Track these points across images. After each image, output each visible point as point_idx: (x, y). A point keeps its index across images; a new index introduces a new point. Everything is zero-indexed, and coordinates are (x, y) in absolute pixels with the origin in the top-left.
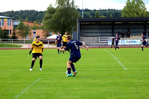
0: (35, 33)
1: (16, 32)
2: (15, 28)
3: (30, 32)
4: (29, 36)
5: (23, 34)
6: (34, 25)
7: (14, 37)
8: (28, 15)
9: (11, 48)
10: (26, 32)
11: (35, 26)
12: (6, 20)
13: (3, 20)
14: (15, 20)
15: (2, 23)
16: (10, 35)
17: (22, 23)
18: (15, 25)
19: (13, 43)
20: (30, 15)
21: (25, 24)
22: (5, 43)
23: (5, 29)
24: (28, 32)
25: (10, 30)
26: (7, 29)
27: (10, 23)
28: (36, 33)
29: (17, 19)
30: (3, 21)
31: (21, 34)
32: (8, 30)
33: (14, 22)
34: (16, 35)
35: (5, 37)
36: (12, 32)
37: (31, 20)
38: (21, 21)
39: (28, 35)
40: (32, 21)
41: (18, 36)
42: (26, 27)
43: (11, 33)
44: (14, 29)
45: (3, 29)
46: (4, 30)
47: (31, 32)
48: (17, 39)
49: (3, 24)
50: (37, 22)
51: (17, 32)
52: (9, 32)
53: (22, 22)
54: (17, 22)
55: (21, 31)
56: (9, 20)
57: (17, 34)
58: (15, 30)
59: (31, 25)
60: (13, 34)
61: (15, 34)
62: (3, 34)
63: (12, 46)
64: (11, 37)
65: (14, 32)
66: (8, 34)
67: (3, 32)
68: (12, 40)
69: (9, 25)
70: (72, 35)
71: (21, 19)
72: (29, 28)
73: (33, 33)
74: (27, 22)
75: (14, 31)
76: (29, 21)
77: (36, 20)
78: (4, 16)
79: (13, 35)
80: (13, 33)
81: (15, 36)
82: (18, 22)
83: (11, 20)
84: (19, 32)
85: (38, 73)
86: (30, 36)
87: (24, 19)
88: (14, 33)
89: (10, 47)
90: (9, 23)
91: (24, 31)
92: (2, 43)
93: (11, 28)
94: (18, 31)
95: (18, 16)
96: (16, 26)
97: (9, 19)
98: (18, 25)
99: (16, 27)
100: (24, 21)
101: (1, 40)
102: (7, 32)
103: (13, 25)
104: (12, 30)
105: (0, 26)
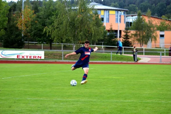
0: (162, 36)
1: (130, 35)
2: (128, 27)
3: (154, 34)
4: (153, 42)
5: (141, 38)
6: (161, 23)
7: (127, 44)
8: (152, 4)
9: (120, 62)
10: (148, 35)
11: (163, 25)
12: (113, 12)
13: (109, 12)
14: (129, 14)
15: (106, 18)
17: (142, 19)
18: (128, 22)
19: (125, 53)
20: (155, 5)
21: (147, 20)
22: (110, 53)
23: (111, 28)
24: (151, 35)
25: (120, 31)
26: (114, 28)
27: (120, 19)
28: (165, 36)
29: (132, 12)
30: (109, 15)
31: (139, 38)
32: (116, 31)
33: (127, 16)
34: (130, 40)
35: (112, 43)
36: (123, 34)
37: (157, 13)
38: (139, 15)
39: (151, 40)
40: (159, 16)
41: (134, 41)
42: (148, 26)
43: (122, 36)
44: (127, 29)
45: (108, 28)
46: (109, 31)
47: (157, 35)
49: (108, 20)
50: (167, 18)
52: (117, 34)
53: (141, 17)
54: (131, 17)
55: (138, 33)
57: (132, 37)
58: (128, 31)
59: (156, 22)
60: (124, 38)
61: (128, 39)
62: (106, 38)
63: (122, 58)
65: (126, 34)
66: (116, 37)
67: (108, 34)
69: (118, 23)
71: (140, 11)
72: (154, 27)
73: (159, 36)
74: (149, 17)
75: (127, 32)
76: (153, 15)
77: (166, 15)
78: (109, 5)
79: (124, 40)
80: (125, 36)
81: (128, 41)
82: (133, 17)
83: (123, 13)
84: (136, 35)
85: (165, 107)
86: (155, 42)
87: (144, 12)
88: (127, 37)
89: (118, 60)
90: (119, 18)
91: (144, 33)
92: (105, 52)
93: (121, 26)
94: (133, 32)
95: (135, 6)
96: (131, 23)
97: (119, 12)
98: (134, 22)
99: (130, 25)
100: (145, 15)
101: (103, 48)
102: (115, 33)
103: (124, 22)
104: (123, 31)
105: (103, 23)
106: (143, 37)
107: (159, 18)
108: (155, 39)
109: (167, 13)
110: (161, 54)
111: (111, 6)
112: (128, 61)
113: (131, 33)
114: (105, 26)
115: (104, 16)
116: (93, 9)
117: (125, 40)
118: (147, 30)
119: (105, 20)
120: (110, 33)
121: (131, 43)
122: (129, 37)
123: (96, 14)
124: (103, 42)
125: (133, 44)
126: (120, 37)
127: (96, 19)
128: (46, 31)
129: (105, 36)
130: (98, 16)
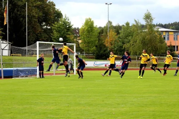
12: (172, 33)
13: (169, 33)
15: (167, 37)
23: (171, 45)
25: (177, 46)
26: (173, 44)
27: (177, 38)
30: (169, 35)
32: (174, 47)
45: (168, 44)
46: (169, 46)
49: (168, 39)
56: (175, 34)
66: (174, 50)
67: (168, 48)
69: (175, 40)
78: (169, 28)
97: (176, 33)
105: (165, 41)
111: (170, 28)
115: (165, 36)
116: (158, 31)
120: (170, 48)
123: (160, 34)
126: (177, 50)
127: (160, 38)
128: (125, 47)
130: (161, 36)
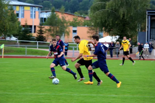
0: (75, 31)
1: (44, 30)
2: (42, 23)
3: (67, 30)
4: (66, 37)
5: (55, 33)
6: (74, 19)
7: (41, 39)
8: (65, 1)
9: (34, 56)
10: (61, 31)
11: (75, 21)
12: (29, 8)
13: (23, 8)
14: (43, 10)
15: (22, 14)
16: (35, 35)
17: (55, 15)
18: (42, 18)
19: (39, 47)
20: (68, 2)
21: (60, 16)
22: (25, 47)
23: (26, 24)
24: (64, 30)
25: (35, 26)
26: (29, 24)
27: (35, 15)
28: (77, 32)
29: (46, 8)
30: (24, 11)
31: (53, 33)
32: (31, 26)
33: (41, 12)
34: (44, 35)
35: (26, 37)
36: (38, 29)
37: (70, 10)
38: (53, 11)
39: (64, 35)
40: (71, 13)
41: (48, 36)
42: (61, 22)
43: (36, 31)
44: (41, 25)
45: (23, 23)
46: (24, 26)
47: (70, 31)
48: (46, 41)
49: (23, 16)
50: (79, 15)
51: (46, 30)
52: (31, 29)
53: (55, 13)
54: (46, 13)
55: (52, 28)
56: (32, 9)
57: (46, 32)
58: (43, 26)
59: (69, 18)
60: (39, 33)
61: (43, 34)
62: (21, 33)
63: (36, 53)
64: (35, 38)
65: (41, 29)
66: (31, 32)
67: (23, 29)
68: (37, 43)
69: (32, 18)
70: (138, 37)
71: (53, 7)
72: (67, 23)
73: (72, 32)
74: (62, 13)
75: (41, 28)
76: (66, 11)
78: (24, 2)
79: (38, 35)
80: (39, 31)
81: (42, 36)
82: (48, 13)
83: (37, 9)
84: (49, 30)
85: (78, 100)
86: (68, 37)
87: (58, 8)
88: (41, 32)
89: (33, 54)
90: (34, 13)
91: (58, 29)
92: (20, 47)
93: (36, 22)
94: (47, 27)
95: (49, 3)
96: (45, 19)
97: (34, 8)
98: (48, 18)
99: (45, 21)
100: (59, 12)
101: (19, 42)
102: (29, 28)
103: (39, 18)
104: (38, 27)
105: (18, 18)
106: (57, 32)
107: (72, 15)
108: (68, 34)
109: (79, 10)
110: (74, 49)
111: (27, 2)
112: (42, 55)
113: (45, 28)
114: (20, 21)
115: (19, 11)
116: (8, 5)
117: (40, 35)
118: (61, 26)
119: (20, 15)
120: (25, 28)
121: (45, 38)
122: (43, 32)
123: (12, 9)
124: (18, 36)
125: (47, 39)
126: (35, 32)
127: (12, 15)
129: (20, 31)
130: (13, 12)
